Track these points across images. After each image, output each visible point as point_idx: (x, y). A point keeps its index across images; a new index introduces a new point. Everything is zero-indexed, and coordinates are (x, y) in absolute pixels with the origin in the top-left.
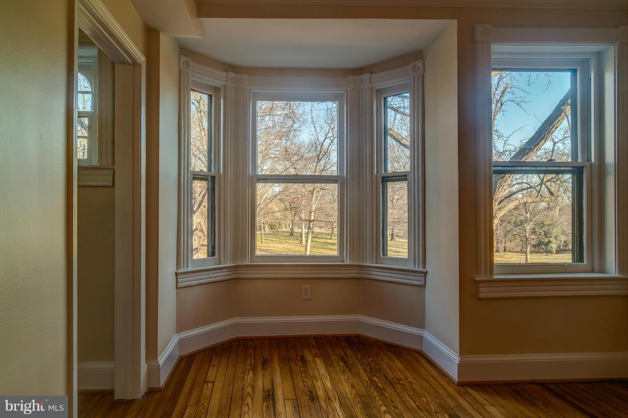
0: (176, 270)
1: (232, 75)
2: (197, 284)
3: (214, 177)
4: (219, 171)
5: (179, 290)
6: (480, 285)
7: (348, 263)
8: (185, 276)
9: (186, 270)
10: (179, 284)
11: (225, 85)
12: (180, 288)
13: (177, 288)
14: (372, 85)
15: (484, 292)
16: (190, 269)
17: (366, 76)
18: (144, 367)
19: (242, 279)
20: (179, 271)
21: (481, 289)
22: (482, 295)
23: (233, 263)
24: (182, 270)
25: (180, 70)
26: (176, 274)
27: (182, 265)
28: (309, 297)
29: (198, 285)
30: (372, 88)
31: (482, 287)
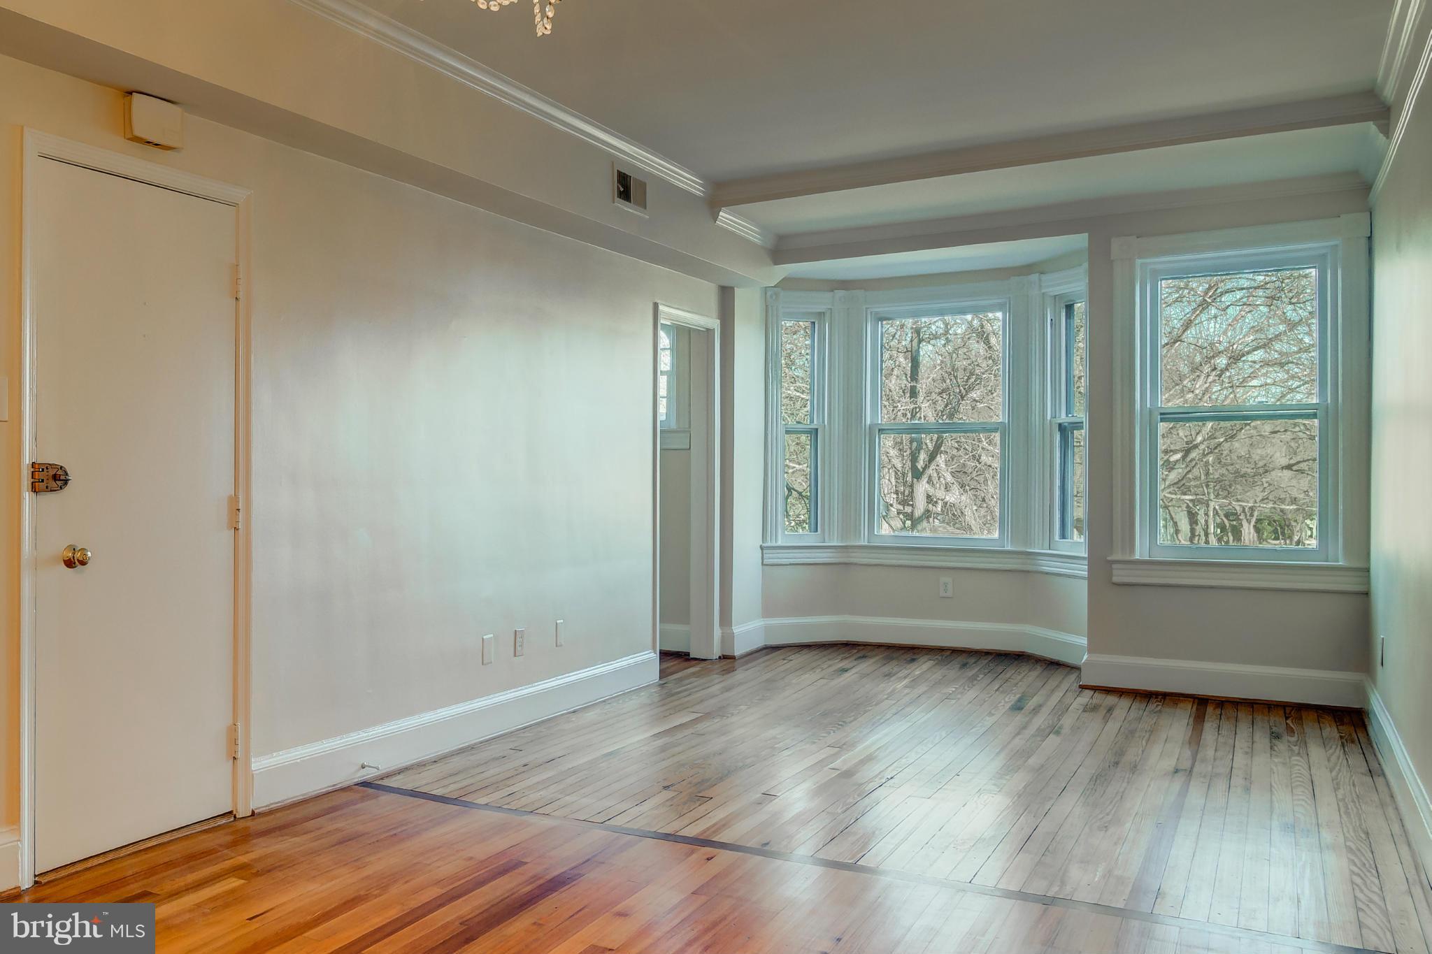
0: (761, 543)
1: (840, 293)
2: (788, 563)
3: (817, 429)
4: (823, 422)
5: (764, 567)
6: (1114, 566)
7: (1009, 548)
8: (774, 551)
9: (774, 544)
10: (765, 560)
11: (831, 309)
12: (767, 565)
13: (763, 564)
14: (1043, 291)
15: (1120, 575)
16: (780, 543)
17: (1035, 277)
18: (717, 632)
19: (856, 564)
20: (764, 545)
21: (1115, 572)
22: (1115, 579)
23: (842, 543)
24: (769, 544)
25: (767, 306)
26: (762, 548)
27: (769, 539)
28: (949, 594)
29: (791, 564)
30: (1043, 294)
31: (1117, 569)
